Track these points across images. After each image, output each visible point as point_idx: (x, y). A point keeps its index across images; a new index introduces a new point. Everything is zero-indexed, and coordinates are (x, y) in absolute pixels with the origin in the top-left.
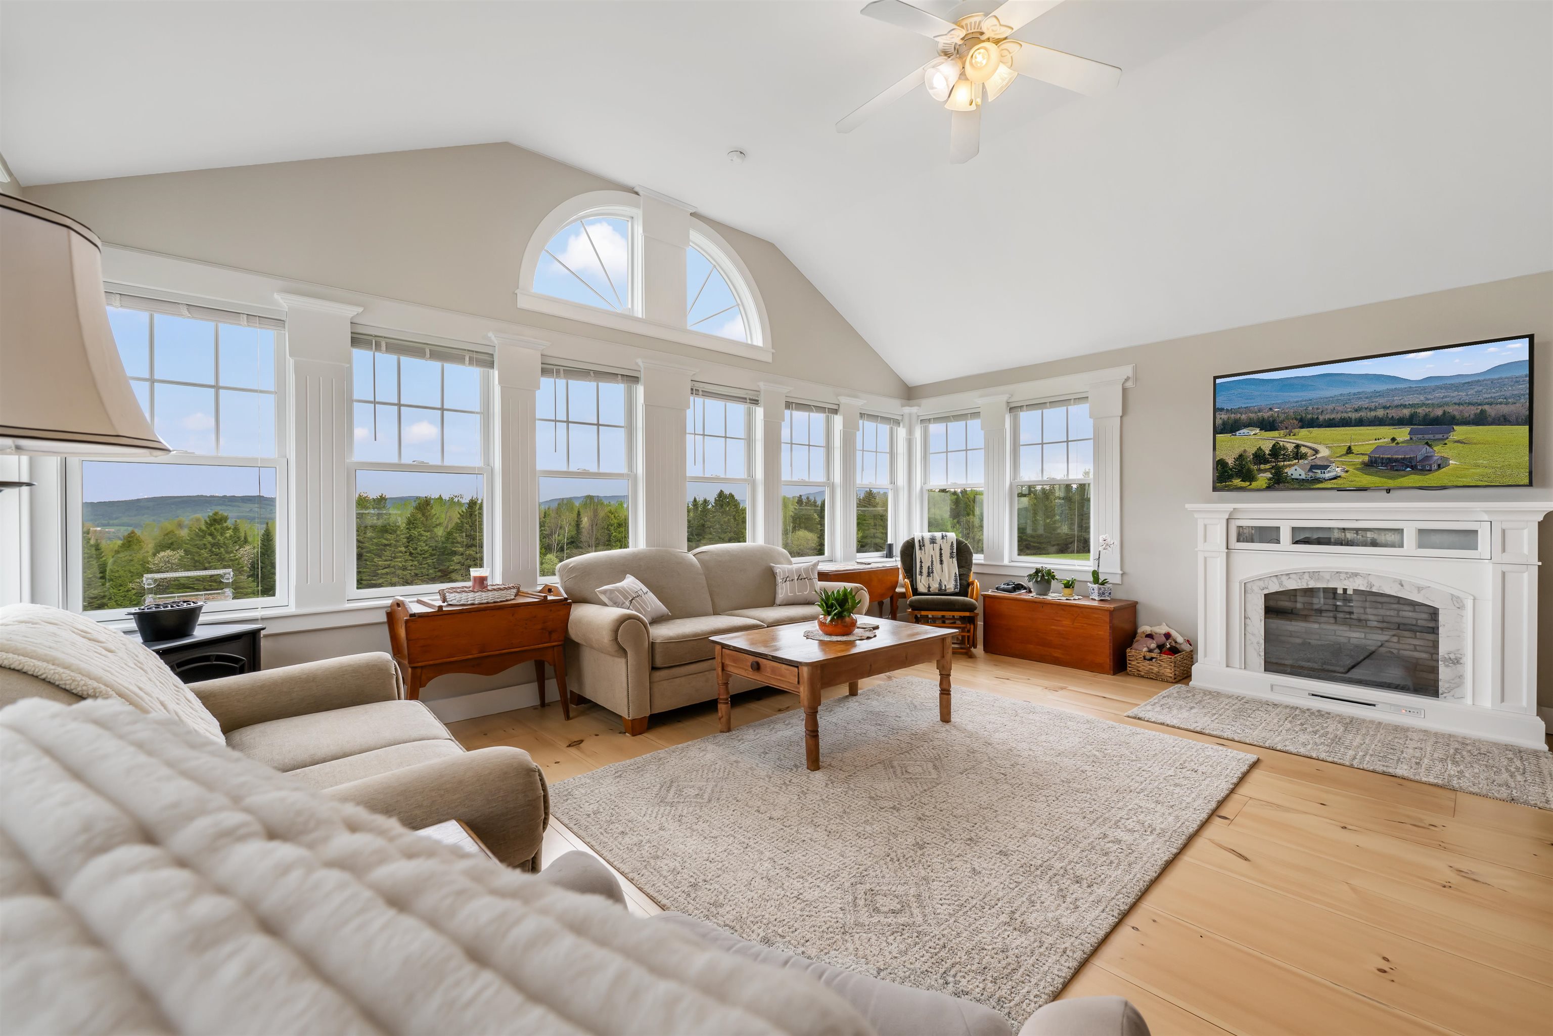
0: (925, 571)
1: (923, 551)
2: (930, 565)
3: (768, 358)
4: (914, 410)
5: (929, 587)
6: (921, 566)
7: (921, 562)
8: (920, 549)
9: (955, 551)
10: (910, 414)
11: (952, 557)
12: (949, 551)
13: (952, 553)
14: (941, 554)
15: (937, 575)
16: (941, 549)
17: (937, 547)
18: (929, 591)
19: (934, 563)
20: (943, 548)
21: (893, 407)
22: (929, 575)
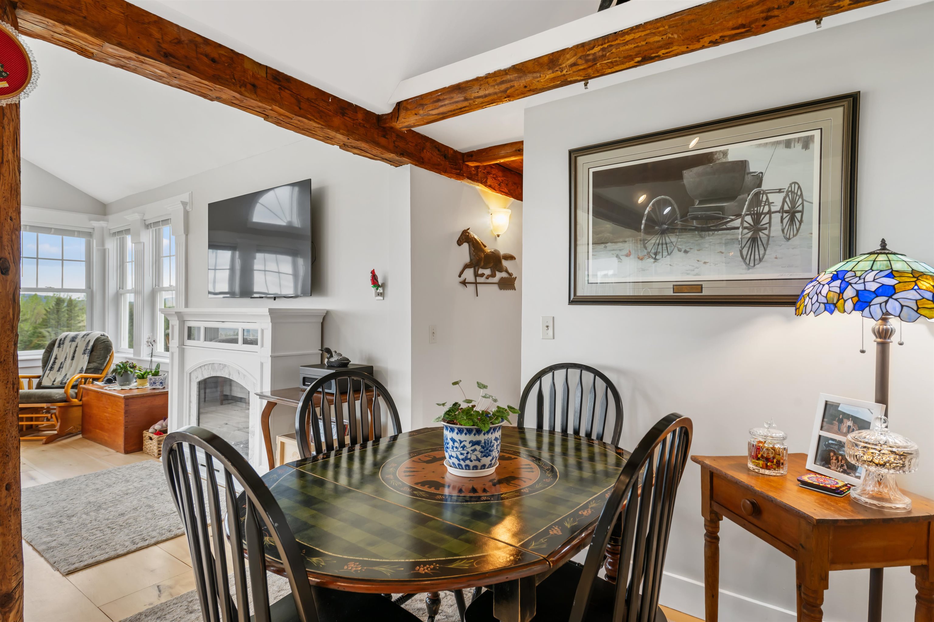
0: (57, 367)
1: (60, 349)
2: (63, 360)
4: (102, 224)
5: (54, 381)
6: (54, 362)
7: (56, 358)
8: (59, 347)
9: (90, 347)
10: (102, 229)
11: (84, 353)
12: (84, 348)
13: (85, 350)
14: (75, 351)
15: (63, 371)
16: (77, 347)
17: (74, 344)
18: (53, 384)
19: (67, 359)
20: (78, 345)
22: (59, 370)
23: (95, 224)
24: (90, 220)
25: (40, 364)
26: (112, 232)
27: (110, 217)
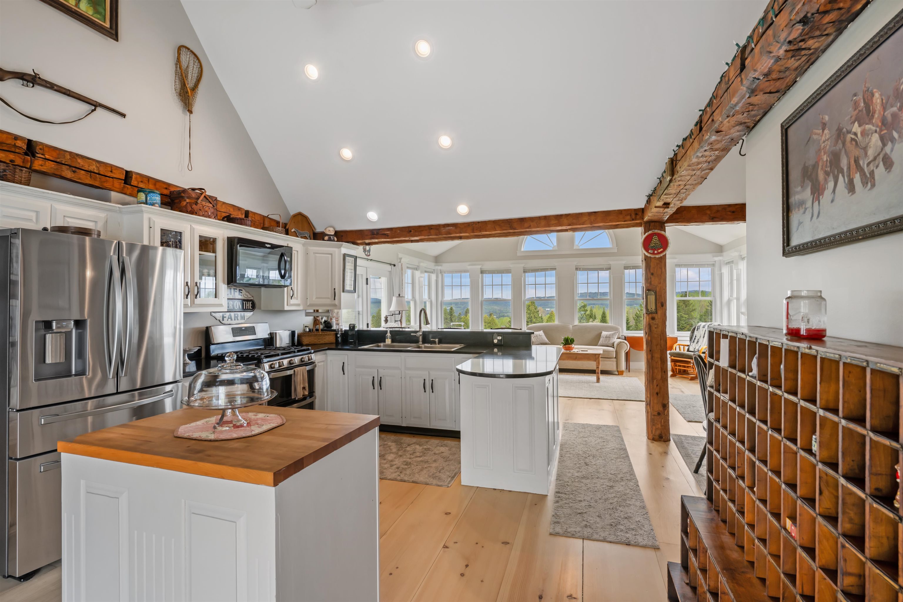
0: (696, 341)
1: (698, 332)
2: (699, 338)
3: (616, 251)
4: (720, 258)
5: (695, 348)
6: (695, 338)
7: (696, 336)
8: (697, 330)
10: (720, 261)
14: (705, 333)
15: (699, 344)
17: (704, 330)
18: (694, 350)
19: (701, 337)
21: (709, 258)
22: (697, 343)
23: (716, 259)
24: (714, 257)
25: (688, 339)
26: (725, 262)
27: (724, 254)
